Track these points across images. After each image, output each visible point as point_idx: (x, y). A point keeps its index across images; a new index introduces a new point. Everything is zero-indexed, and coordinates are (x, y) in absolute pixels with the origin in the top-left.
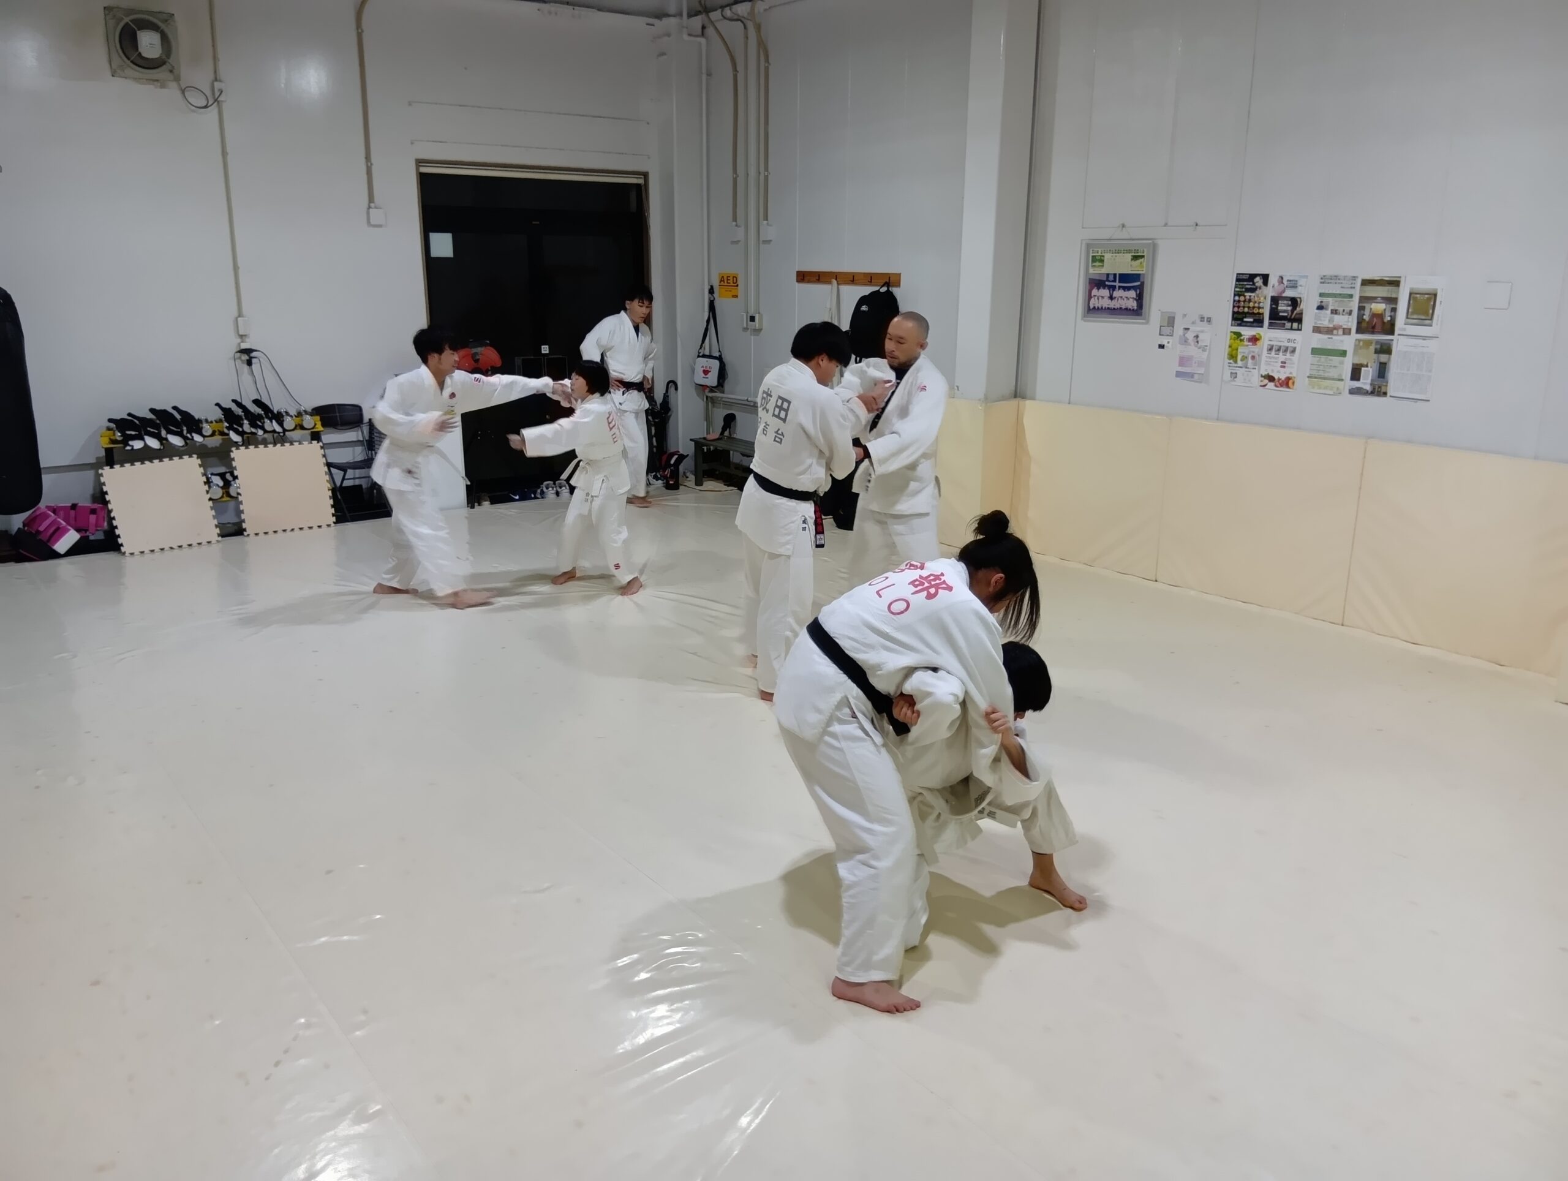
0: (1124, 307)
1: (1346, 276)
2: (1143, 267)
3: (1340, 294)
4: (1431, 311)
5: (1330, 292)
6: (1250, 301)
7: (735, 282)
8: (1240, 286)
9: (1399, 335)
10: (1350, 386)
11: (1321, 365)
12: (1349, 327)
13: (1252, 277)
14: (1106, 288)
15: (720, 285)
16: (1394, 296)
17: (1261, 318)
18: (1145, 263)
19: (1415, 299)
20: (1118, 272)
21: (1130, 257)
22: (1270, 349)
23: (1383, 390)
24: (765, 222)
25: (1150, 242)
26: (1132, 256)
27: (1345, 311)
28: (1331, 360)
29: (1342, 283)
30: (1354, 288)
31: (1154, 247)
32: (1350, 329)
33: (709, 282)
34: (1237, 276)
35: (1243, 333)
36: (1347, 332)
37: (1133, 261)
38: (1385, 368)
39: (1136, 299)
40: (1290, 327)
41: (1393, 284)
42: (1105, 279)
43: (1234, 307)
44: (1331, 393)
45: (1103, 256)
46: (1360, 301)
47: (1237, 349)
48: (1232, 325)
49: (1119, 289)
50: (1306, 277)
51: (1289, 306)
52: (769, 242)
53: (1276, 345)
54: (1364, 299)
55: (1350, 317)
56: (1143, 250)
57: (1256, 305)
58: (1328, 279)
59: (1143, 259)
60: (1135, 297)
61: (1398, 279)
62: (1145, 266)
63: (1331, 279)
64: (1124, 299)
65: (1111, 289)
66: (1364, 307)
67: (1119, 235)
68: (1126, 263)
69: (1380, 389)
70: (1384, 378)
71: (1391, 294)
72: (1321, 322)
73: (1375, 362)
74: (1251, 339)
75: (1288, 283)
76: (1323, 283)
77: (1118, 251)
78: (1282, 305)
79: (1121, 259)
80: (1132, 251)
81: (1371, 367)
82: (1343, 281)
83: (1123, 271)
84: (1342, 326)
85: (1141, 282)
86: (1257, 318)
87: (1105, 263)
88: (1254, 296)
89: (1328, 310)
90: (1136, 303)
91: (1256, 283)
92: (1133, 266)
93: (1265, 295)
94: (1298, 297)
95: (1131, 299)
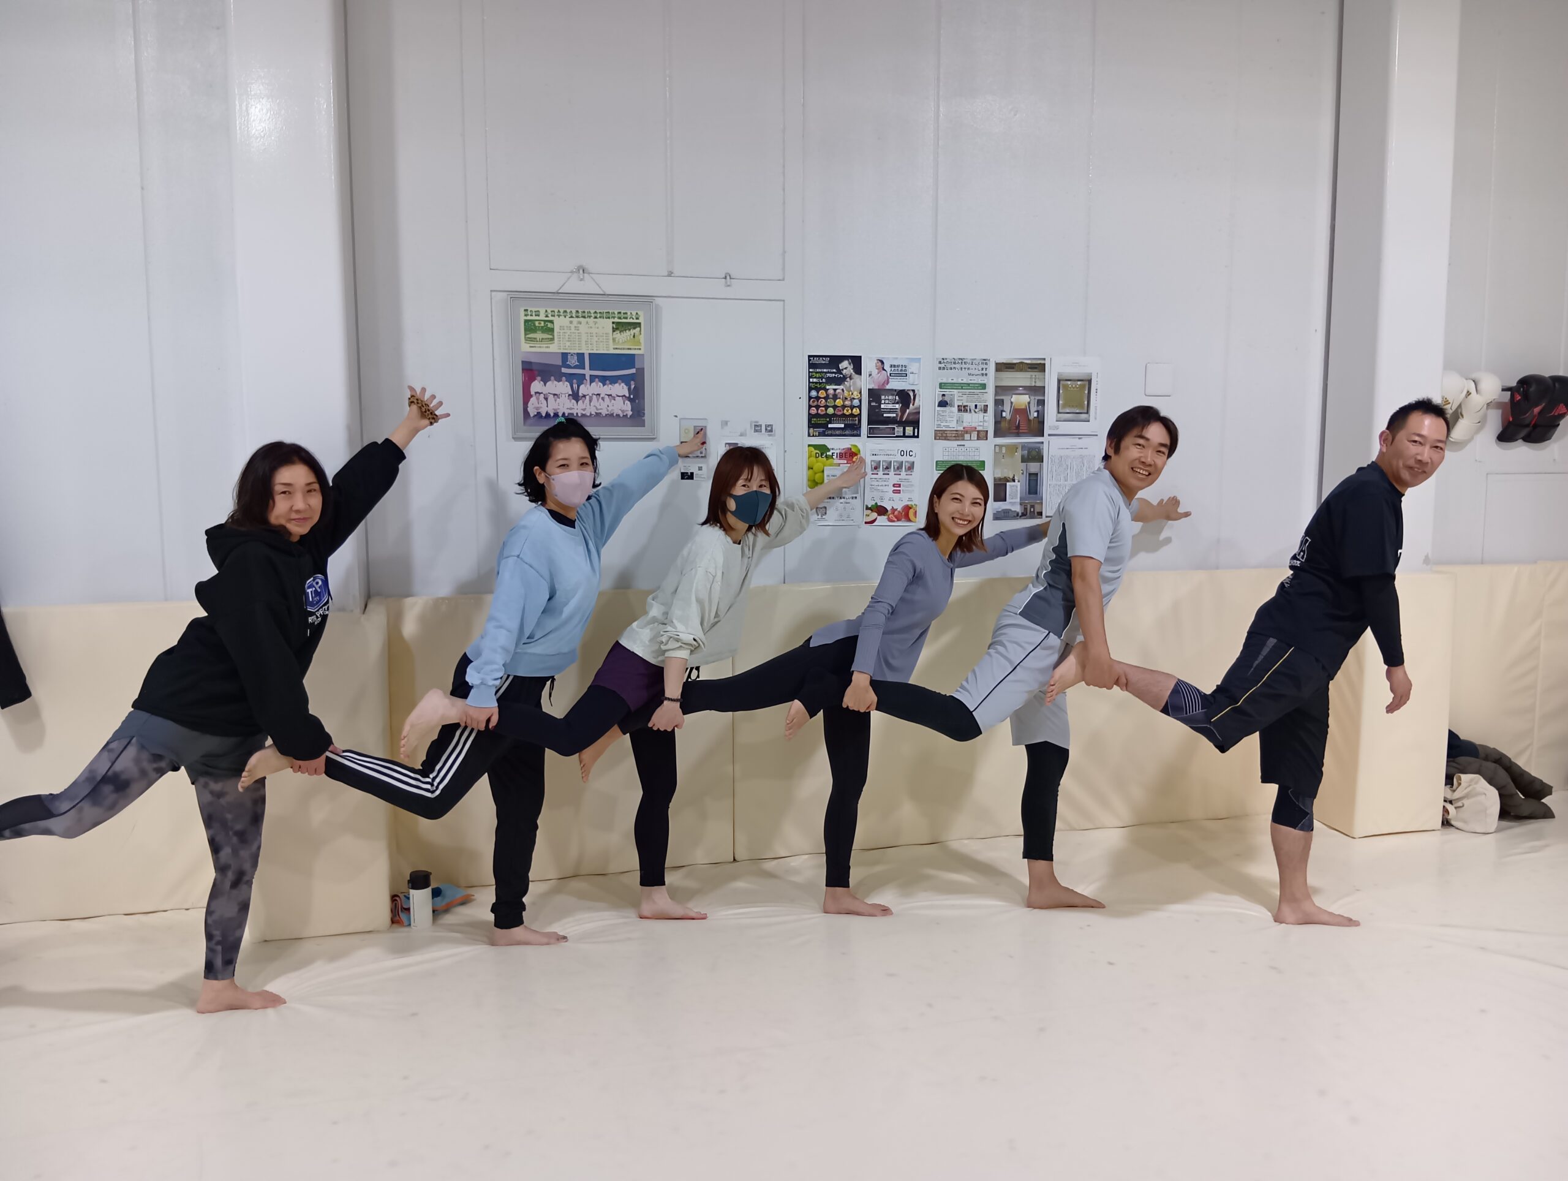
0: (604, 412)
1: (975, 359)
2: (639, 343)
3: (969, 384)
4: (1086, 403)
5: (955, 381)
6: (835, 397)
8: (818, 375)
9: (1049, 435)
12: (986, 429)
13: (835, 361)
14: (564, 378)
16: (1038, 384)
17: (857, 422)
18: (642, 338)
19: (1065, 387)
20: (586, 351)
21: (611, 325)
22: (876, 468)
23: (1037, 509)
25: (647, 300)
26: (613, 323)
27: (978, 406)
29: (969, 369)
30: (986, 375)
31: (658, 311)
32: (987, 431)
34: (809, 360)
35: (829, 448)
36: (982, 435)
37: (618, 332)
38: (1037, 480)
39: (629, 399)
40: (902, 435)
41: (1036, 368)
42: (559, 363)
43: (810, 407)
45: (552, 322)
46: (996, 394)
47: (823, 471)
48: (809, 435)
49: (591, 381)
50: (918, 360)
51: (897, 403)
53: (885, 461)
54: (1000, 390)
55: (985, 414)
56: (637, 313)
57: (847, 403)
58: (949, 363)
59: (638, 329)
60: (627, 395)
61: (1042, 362)
62: (642, 342)
63: (955, 363)
64: (603, 399)
65: (575, 381)
66: (1003, 401)
67: (574, 285)
68: (601, 336)
69: (1032, 510)
70: (1036, 493)
71: (1035, 382)
72: (946, 424)
73: (1023, 474)
74: (844, 455)
75: (893, 369)
76: (944, 368)
77: (584, 315)
78: (887, 402)
79: (591, 327)
80: (613, 315)
81: (1019, 481)
82: (970, 366)
83: (597, 350)
84: (976, 428)
85: (637, 369)
86: (851, 422)
87: (556, 333)
88: (843, 390)
89: (954, 407)
90: (631, 404)
91: (843, 370)
92: (619, 342)
93: (860, 388)
94: (909, 390)
95: (618, 398)
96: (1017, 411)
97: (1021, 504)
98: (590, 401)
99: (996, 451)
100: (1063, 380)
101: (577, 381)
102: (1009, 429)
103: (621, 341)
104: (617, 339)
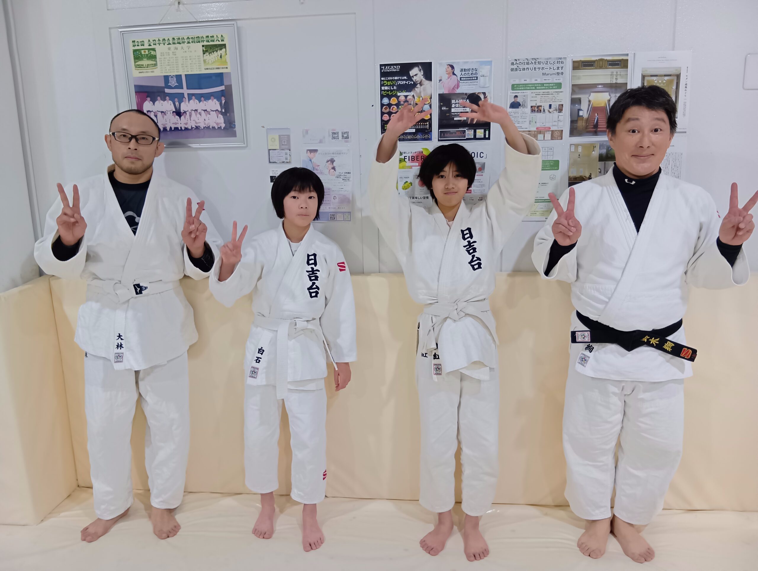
0: (202, 126)
1: (550, 58)
2: (226, 62)
3: (542, 84)
5: (528, 82)
8: (389, 83)
12: (561, 129)
13: (406, 68)
14: (167, 98)
16: (620, 81)
17: (428, 126)
18: (228, 58)
20: (183, 73)
21: (201, 48)
25: (231, 23)
26: (203, 46)
29: (543, 68)
30: (562, 73)
31: (239, 33)
32: (562, 131)
34: (381, 69)
36: (557, 135)
37: (207, 54)
39: (221, 113)
40: (473, 137)
41: (618, 65)
42: (163, 85)
43: (382, 114)
45: (154, 50)
46: (573, 92)
50: (490, 63)
54: (577, 88)
55: (560, 114)
56: (222, 36)
60: (220, 110)
61: (624, 58)
63: (528, 64)
65: (176, 100)
66: (579, 101)
67: (172, 16)
68: (194, 59)
71: (616, 79)
74: (415, 158)
75: (463, 73)
76: (516, 70)
77: (179, 41)
78: (457, 105)
79: (185, 52)
80: (203, 39)
82: (545, 66)
83: (191, 71)
84: (550, 128)
85: (226, 86)
86: (422, 127)
87: (158, 60)
88: (413, 96)
89: (527, 108)
90: (223, 117)
91: (413, 77)
92: (209, 63)
93: (429, 93)
94: (480, 93)
95: (212, 112)
96: (594, 110)
98: (190, 116)
99: (572, 151)
100: (648, 76)
101: (178, 99)
102: (586, 127)
103: (210, 62)
104: (207, 61)
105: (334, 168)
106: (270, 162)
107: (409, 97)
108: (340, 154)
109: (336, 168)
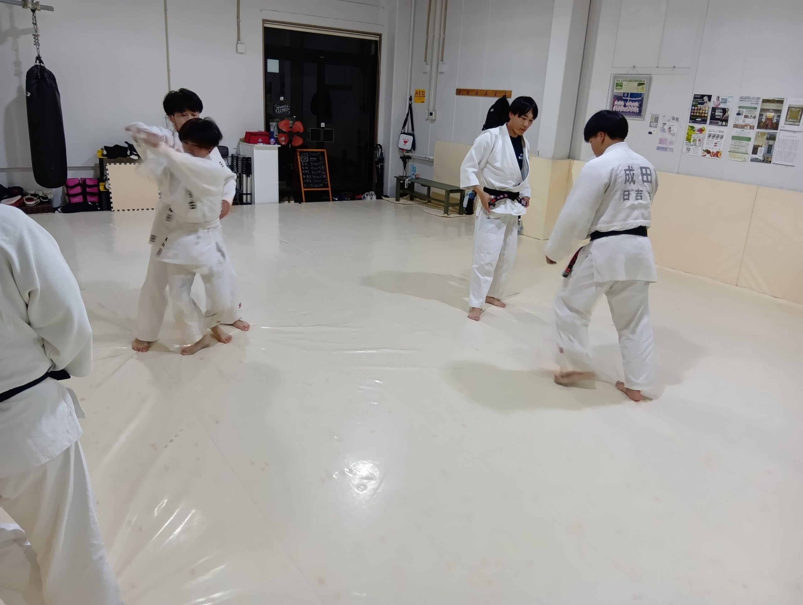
0: (631, 111)
1: (754, 97)
2: (644, 89)
3: (750, 107)
4: (799, 118)
5: (745, 106)
6: (700, 109)
7: (423, 94)
8: (696, 101)
9: (780, 130)
10: (751, 157)
11: (737, 145)
12: (753, 125)
13: (702, 96)
14: (623, 100)
15: (415, 96)
16: (779, 109)
17: (706, 119)
18: (644, 88)
19: (791, 111)
20: (629, 92)
22: (709, 136)
23: (769, 160)
24: (442, 62)
25: (649, 76)
26: (638, 83)
27: (752, 116)
28: (742, 143)
29: (751, 101)
30: (758, 104)
31: (650, 79)
32: (754, 126)
33: (409, 95)
34: (694, 96)
35: (695, 127)
36: (752, 128)
37: (638, 86)
38: (771, 148)
39: (638, 107)
40: (721, 124)
41: (780, 102)
42: (622, 96)
43: (691, 112)
44: (741, 161)
45: (622, 83)
46: (761, 112)
47: (691, 136)
48: (689, 122)
49: (630, 101)
50: (732, 97)
51: (721, 113)
52: (443, 73)
53: (713, 134)
54: (763, 110)
55: (754, 119)
56: (645, 80)
57: (704, 112)
58: (743, 98)
59: (644, 85)
61: (783, 100)
62: (645, 89)
63: (746, 99)
64: (632, 107)
65: (625, 101)
66: (763, 114)
67: (632, 72)
68: (634, 87)
69: (767, 159)
70: (770, 153)
71: (778, 108)
72: (738, 122)
73: (766, 144)
74: (699, 130)
76: (741, 101)
77: (631, 81)
78: (718, 112)
79: (632, 85)
80: (638, 81)
81: (764, 147)
82: (752, 100)
83: (632, 92)
84: (749, 124)
85: (642, 98)
86: (704, 119)
87: (623, 87)
88: (703, 107)
89: (743, 116)
90: (639, 109)
91: (704, 100)
93: (709, 106)
94: (727, 108)
95: (636, 107)
96: (768, 119)
97: (763, 157)
98: (628, 107)
99: (756, 134)
100: (790, 108)
102: (763, 126)
104: (638, 89)
105: (670, 131)
106: (650, 126)
107: (702, 107)
108: (673, 125)
109: (671, 131)
